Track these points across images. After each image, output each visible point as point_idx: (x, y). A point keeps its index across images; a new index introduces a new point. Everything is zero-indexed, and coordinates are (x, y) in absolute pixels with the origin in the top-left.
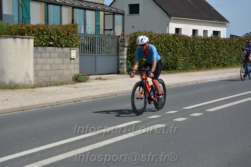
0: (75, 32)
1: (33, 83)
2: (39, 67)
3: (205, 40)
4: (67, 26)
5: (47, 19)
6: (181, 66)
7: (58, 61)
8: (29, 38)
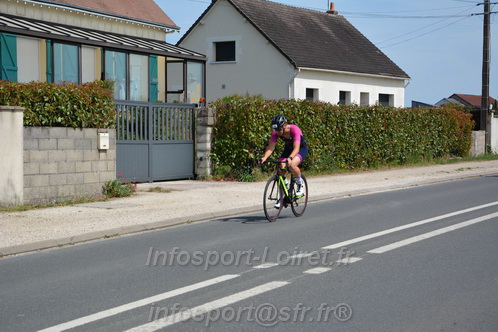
0: (108, 97)
1: (22, 200)
2: (34, 168)
3: (365, 113)
4: (91, 86)
5: (51, 72)
6: (318, 163)
7: (74, 155)
8: (13, 111)
